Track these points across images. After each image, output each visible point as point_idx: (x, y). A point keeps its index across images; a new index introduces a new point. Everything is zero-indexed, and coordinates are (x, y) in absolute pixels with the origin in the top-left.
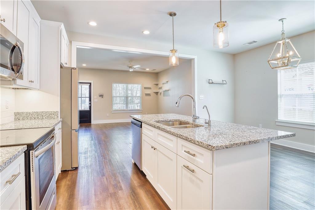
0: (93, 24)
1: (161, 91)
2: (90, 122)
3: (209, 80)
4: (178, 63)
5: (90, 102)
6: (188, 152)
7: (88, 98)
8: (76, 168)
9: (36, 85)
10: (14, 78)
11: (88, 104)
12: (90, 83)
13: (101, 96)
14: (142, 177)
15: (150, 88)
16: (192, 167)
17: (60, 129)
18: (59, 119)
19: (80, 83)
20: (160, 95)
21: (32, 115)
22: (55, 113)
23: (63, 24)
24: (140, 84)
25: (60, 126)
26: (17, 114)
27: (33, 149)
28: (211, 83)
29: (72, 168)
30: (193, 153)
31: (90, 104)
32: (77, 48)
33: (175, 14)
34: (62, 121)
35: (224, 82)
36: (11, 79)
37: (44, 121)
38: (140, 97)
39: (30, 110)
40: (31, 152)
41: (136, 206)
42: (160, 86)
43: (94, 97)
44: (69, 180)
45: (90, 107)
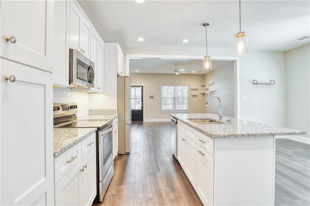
0: (141, 39)
1: (207, 92)
2: (142, 120)
3: (254, 80)
4: (211, 67)
5: (142, 103)
6: (201, 141)
7: (141, 100)
8: (128, 154)
9: (101, 90)
10: (89, 87)
11: (141, 104)
12: (142, 86)
13: (152, 97)
14: (177, 165)
15: (196, 90)
16: (203, 152)
17: (117, 122)
18: (117, 115)
19: (132, 86)
20: (207, 96)
21: (99, 112)
22: (113, 111)
23: (119, 44)
24: (187, 86)
25: (117, 120)
26: (90, 111)
27: (100, 131)
28: (255, 83)
29: (125, 153)
30: (204, 141)
31: (142, 104)
32: (130, 59)
33: (208, 24)
34: (118, 117)
35: (272, 82)
36: (88, 88)
37: (107, 116)
38: (187, 98)
39: (98, 108)
40: (99, 132)
41: (168, 183)
42: (206, 87)
43: (146, 98)
44: (122, 161)
45: (142, 107)
